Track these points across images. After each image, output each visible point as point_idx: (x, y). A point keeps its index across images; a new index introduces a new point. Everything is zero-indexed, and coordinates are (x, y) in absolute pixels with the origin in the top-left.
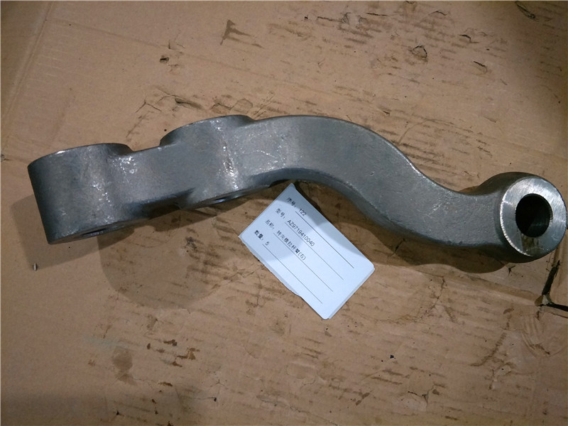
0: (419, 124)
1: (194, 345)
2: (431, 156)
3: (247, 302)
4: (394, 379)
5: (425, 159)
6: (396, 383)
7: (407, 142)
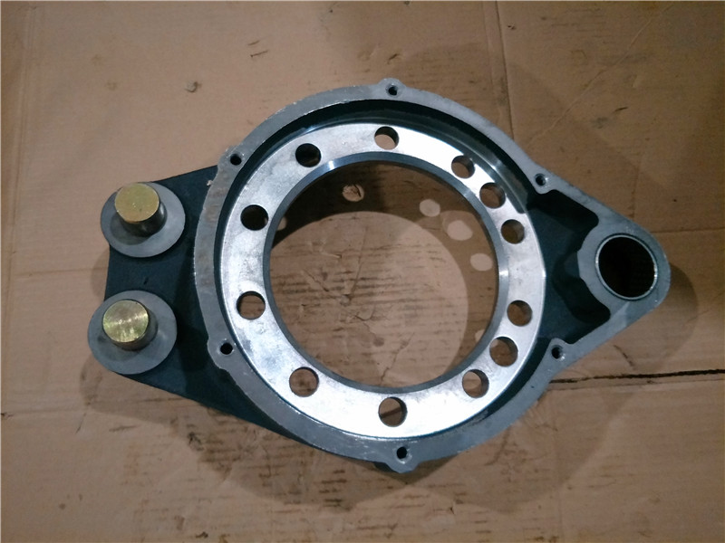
0: (369, 255)
1: (224, 532)
2: (390, 281)
3: (261, 476)
4: (416, 502)
5: (384, 286)
6: (419, 506)
7: (364, 276)
